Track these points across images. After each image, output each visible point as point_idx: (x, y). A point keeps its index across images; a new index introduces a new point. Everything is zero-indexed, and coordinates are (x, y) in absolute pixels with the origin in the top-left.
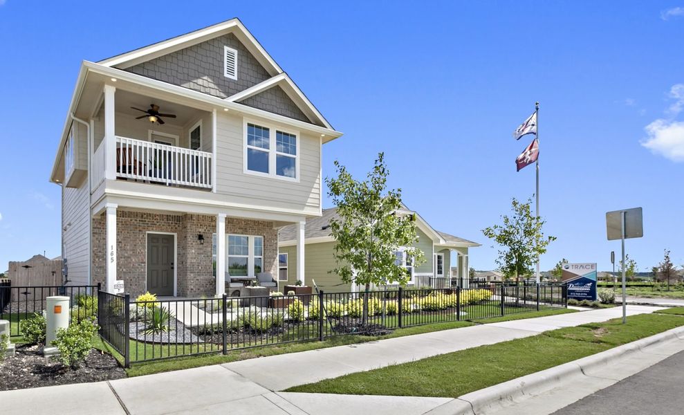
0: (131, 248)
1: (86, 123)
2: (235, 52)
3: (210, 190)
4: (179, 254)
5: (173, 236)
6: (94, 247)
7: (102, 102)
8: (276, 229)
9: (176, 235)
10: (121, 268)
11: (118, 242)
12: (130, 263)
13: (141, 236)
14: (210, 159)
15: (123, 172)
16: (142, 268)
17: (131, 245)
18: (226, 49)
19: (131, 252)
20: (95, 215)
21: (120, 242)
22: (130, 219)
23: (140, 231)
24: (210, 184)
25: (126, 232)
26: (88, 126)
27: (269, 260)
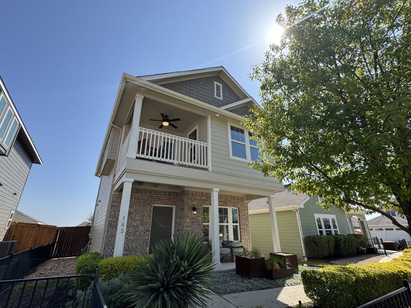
0: (140, 219)
1: (120, 128)
2: (221, 85)
3: (206, 169)
4: (176, 223)
5: (172, 208)
6: (110, 217)
7: (132, 113)
8: (246, 202)
9: (174, 207)
10: (129, 236)
11: (130, 213)
12: (137, 231)
13: (148, 208)
14: (206, 147)
15: (142, 154)
16: (146, 236)
17: (140, 216)
18: (216, 83)
19: (139, 222)
20: (115, 191)
21: (132, 213)
22: (141, 195)
23: (148, 204)
24: (207, 165)
25: (137, 205)
26: (121, 130)
27: (243, 227)
